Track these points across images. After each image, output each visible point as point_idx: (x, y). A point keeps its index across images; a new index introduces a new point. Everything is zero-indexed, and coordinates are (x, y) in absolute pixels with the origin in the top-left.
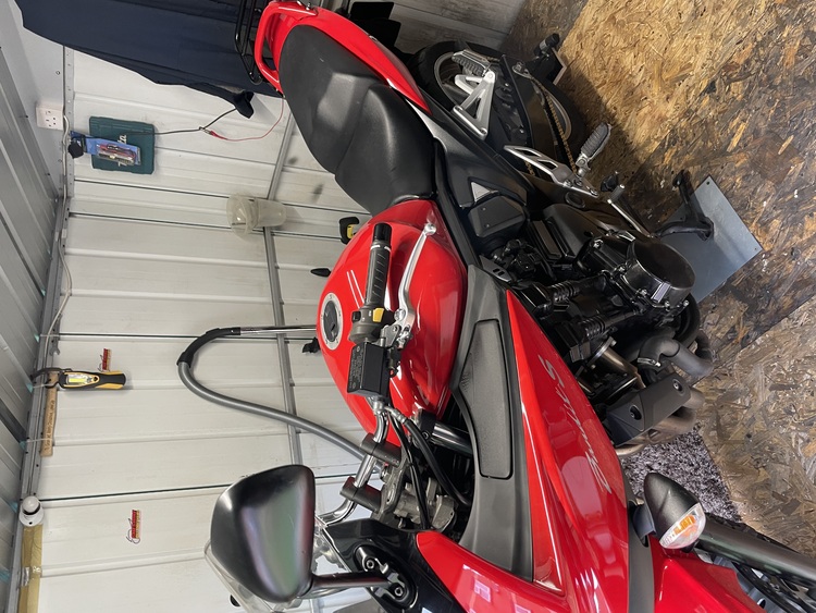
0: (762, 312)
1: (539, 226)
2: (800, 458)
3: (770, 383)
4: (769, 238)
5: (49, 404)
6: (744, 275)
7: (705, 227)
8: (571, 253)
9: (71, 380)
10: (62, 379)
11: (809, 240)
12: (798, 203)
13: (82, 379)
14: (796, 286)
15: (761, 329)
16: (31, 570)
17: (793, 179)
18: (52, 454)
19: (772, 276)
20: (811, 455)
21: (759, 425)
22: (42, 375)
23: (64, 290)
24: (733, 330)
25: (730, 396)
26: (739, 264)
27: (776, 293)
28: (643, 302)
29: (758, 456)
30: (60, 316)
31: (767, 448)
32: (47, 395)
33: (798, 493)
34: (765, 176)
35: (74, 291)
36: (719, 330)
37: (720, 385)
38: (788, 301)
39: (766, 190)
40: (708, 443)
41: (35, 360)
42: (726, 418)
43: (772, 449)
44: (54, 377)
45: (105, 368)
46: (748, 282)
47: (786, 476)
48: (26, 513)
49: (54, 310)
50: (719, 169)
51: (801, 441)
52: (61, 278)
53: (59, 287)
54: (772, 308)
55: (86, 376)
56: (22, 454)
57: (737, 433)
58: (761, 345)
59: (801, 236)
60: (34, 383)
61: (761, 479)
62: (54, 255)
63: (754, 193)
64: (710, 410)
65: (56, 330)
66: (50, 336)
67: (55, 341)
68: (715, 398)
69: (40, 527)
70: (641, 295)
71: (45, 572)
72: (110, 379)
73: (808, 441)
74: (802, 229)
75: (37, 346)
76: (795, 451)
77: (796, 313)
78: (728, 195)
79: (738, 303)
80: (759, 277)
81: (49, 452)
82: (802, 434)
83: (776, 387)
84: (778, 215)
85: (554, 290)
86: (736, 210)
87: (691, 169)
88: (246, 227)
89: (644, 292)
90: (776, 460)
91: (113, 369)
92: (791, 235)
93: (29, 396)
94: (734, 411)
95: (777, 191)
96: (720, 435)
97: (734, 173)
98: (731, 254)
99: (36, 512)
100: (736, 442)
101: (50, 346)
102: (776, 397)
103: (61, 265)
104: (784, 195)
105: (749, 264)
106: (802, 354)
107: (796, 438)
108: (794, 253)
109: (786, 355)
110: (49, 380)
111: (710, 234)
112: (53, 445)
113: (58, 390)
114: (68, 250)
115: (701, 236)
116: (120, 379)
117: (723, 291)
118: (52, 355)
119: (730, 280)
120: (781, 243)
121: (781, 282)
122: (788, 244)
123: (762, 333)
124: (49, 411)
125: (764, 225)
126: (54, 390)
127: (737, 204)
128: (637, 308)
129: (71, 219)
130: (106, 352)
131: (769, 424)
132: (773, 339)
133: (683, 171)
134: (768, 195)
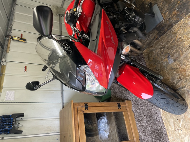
0: (161, 32)
1: (115, 5)
2: (163, 62)
3: (160, 47)
4: (165, 16)
5: (9, 42)
6: (159, 25)
7: (153, 15)
8: (120, 10)
9: (14, 38)
10: (12, 37)
11: (173, 16)
12: (172, 8)
13: (16, 38)
14: (169, 26)
15: (160, 36)
16: (3, 73)
17: (172, 3)
18: (9, 52)
19: (164, 24)
20: (165, 61)
21: (156, 56)
22: (8, 36)
23: (13, 20)
24: (155, 37)
25: (152, 51)
26: (159, 22)
27: (164, 28)
28: (133, 21)
29: (155, 63)
30: (12, 25)
31: (157, 61)
32: (8, 41)
33: (161, 69)
34: (167, 3)
35: (16, 21)
36: (152, 37)
37: (150, 49)
38: (166, 29)
39: (167, 6)
40: (146, 61)
41: (6, 33)
42: (150, 55)
43: (158, 61)
44: (10, 37)
45: (21, 37)
46: (160, 26)
47: (159, 66)
48: (3, 62)
49: (11, 24)
50: (158, 2)
51: (163, 59)
52: (13, 18)
53: (13, 19)
54: (163, 31)
55: (17, 38)
56: (2, 51)
57: (152, 58)
58: (160, 39)
59: (171, 16)
60: (6, 38)
61: (154, 67)
62: (12, 13)
63: (164, 6)
64: (147, 54)
65: (11, 28)
66: (10, 29)
67: (11, 30)
68: (149, 52)
69: (5, 66)
70: (133, 19)
71: (6, 74)
72: (22, 39)
73: (165, 58)
74: (172, 14)
75: (7, 31)
76: (162, 61)
77: (168, 32)
78: (159, 7)
79: (157, 31)
80: (162, 25)
81: (8, 52)
82: (164, 57)
83: (161, 48)
84: (168, 11)
85: (114, 15)
86: (160, 11)
87: (153, 2)
88: (55, 13)
89: (134, 19)
90: (158, 63)
91: (23, 37)
92: (169, 15)
93: (5, 40)
94: (152, 54)
95: (169, 6)
96: (148, 59)
97: (161, 2)
98: (157, 20)
99: (5, 62)
100: (151, 60)
101: (10, 31)
102: (160, 50)
103: (13, 15)
104: (170, 7)
105: (160, 23)
106: (167, 41)
107: (163, 58)
108: (169, 19)
109: (164, 41)
110: (9, 38)
111: (154, 16)
112: (9, 51)
113: (11, 40)
114: (15, 12)
115: (152, 16)
116: (24, 40)
117: (154, 29)
118: (10, 33)
119: (156, 26)
120: (167, 17)
121: (166, 26)
122: (169, 17)
123: (160, 37)
124: (9, 44)
125: (165, 14)
126: (10, 40)
127: (160, 9)
128: (132, 22)
129: (16, 5)
130: (22, 34)
131: (158, 56)
132: (162, 38)
133: (151, 2)
134: (167, 7)
